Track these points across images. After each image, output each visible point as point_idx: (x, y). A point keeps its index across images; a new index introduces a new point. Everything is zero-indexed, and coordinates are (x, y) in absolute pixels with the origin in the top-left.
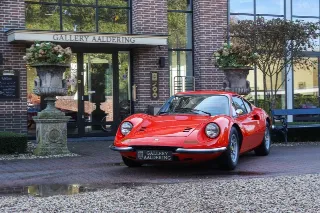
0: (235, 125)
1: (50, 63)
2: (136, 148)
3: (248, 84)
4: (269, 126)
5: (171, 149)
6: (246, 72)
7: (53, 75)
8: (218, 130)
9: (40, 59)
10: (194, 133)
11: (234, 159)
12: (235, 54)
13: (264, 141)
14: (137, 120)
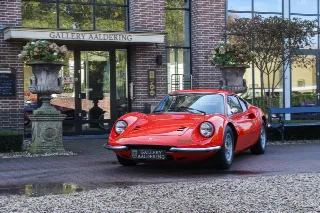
0: (230, 124)
1: (46, 62)
2: (130, 147)
3: (244, 83)
4: (265, 124)
5: (164, 148)
6: (243, 70)
7: (48, 73)
8: (212, 129)
9: (35, 57)
10: (188, 132)
11: (229, 157)
12: (231, 52)
13: (260, 140)
14: (132, 119)
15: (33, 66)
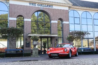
0: (70, 49)
1: (35, 39)
2: (51, 54)
3: (73, 43)
4: (77, 50)
5: (58, 54)
6: (73, 41)
7: (36, 41)
8: (67, 50)
9: (33, 38)
10: (62, 51)
11: (70, 56)
12: (71, 37)
13: (76, 53)
14: (51, 49)
15: (33, 40)
